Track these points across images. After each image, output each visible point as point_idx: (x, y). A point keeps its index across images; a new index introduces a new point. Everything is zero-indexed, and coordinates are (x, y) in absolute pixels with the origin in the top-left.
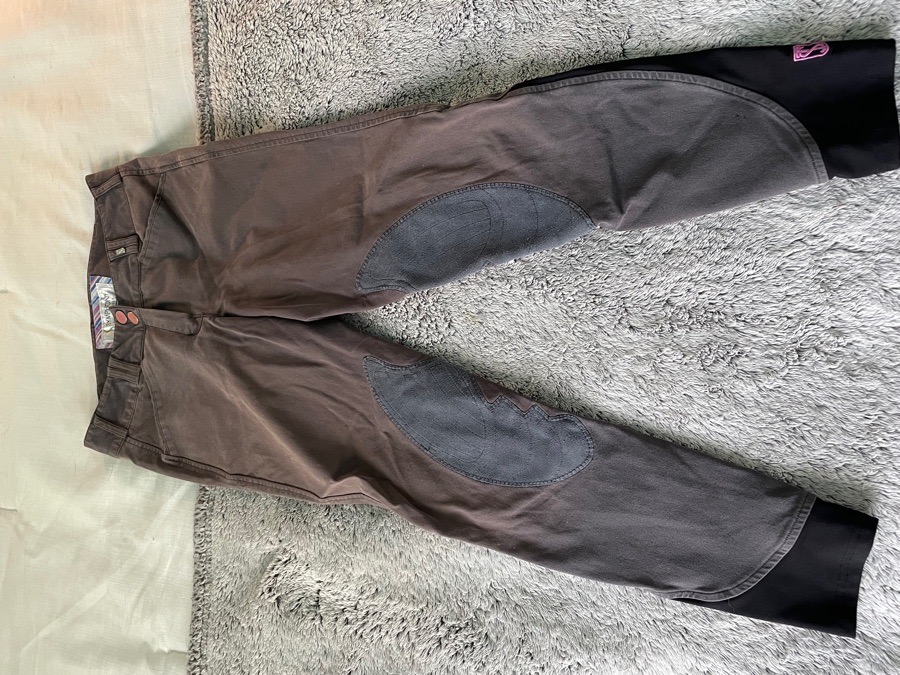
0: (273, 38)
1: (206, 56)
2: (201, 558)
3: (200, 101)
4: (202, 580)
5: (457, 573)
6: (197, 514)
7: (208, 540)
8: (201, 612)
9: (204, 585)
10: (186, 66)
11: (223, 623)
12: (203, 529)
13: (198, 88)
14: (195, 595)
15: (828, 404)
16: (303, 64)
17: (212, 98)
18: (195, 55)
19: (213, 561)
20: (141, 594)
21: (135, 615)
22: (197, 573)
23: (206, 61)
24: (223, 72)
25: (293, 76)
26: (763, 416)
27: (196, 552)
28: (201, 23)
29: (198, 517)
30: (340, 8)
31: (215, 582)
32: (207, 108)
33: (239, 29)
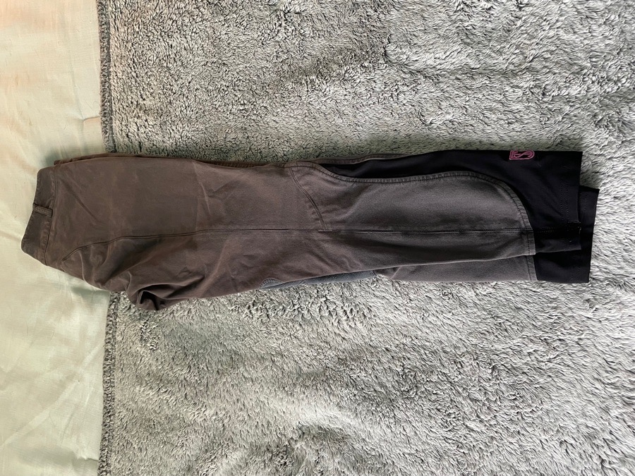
0: (151, 38)
1: (108, 49)
2: (108, 398)
3: (103, 79)
4: (109, 412)
5: (276, 415)
6: (104, 368)
7: (112, 385)
8: (107, 434)
9: (110, 416)
10: (96, 55)
11: (121, 444)
12: (108, 378)
13: (102, 70)
14: (104, 422)
15: (523, 307)
16: (171, 56)
17: (111, 77)
18: (101, 48)
19: (115, 400)
20: (71, 418)
21: (67, 432)
22: (105, 407)
23: (109, 52)
24: (119, 60)
25: (165, 65)
26: (479, 313)
27: (105, 394)
28: (105, 26)
29: (105, 369)
30: (195, 17)
31: (117, 415)
32: (107, 85)
33: (129, 30)
